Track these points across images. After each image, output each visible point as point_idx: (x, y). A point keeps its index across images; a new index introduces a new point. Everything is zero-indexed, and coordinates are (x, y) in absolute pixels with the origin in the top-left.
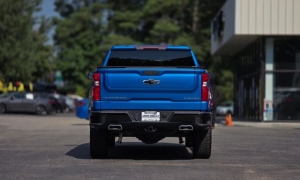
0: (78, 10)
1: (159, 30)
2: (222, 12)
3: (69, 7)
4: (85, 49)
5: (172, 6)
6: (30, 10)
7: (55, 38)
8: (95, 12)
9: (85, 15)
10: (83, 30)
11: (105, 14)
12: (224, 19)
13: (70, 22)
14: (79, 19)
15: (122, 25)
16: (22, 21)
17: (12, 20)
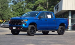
0: (18, 3)
1: (38, 9)
2: (58, 4)
3: (16, 2)
4: (20, 12)
5: (42, 3)
7: (12, 10)
9: (20, 4)
10: (19, 8)
13: (16, 6)
14: (18, 5)
15: (29, 7)
17: (4, 5)
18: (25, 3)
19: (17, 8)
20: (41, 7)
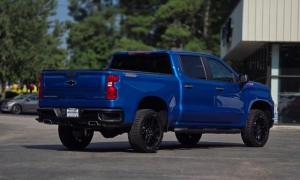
0: (91, 14)
1: (170, 35)
2: (231, 19)
3: (82, 11)
4: (98, 53)
5: (183, 11)
6: (45, 14)
7: (69, 41)
8: (108, 16)
9: (98, 19)
10: (96, 34)
11: (118, 18)
12: (232, 26)
13: (83, 26)
14: (93, 23)
15: (135, 29)
16: (37, 25)
17: (27, 24)
18: (121, 12)
19: (86, 35)
20: (181, 29)
